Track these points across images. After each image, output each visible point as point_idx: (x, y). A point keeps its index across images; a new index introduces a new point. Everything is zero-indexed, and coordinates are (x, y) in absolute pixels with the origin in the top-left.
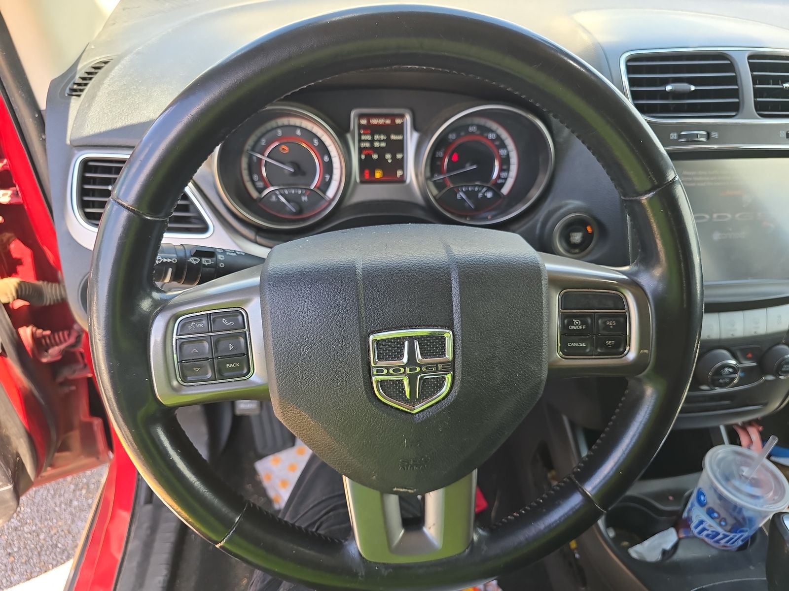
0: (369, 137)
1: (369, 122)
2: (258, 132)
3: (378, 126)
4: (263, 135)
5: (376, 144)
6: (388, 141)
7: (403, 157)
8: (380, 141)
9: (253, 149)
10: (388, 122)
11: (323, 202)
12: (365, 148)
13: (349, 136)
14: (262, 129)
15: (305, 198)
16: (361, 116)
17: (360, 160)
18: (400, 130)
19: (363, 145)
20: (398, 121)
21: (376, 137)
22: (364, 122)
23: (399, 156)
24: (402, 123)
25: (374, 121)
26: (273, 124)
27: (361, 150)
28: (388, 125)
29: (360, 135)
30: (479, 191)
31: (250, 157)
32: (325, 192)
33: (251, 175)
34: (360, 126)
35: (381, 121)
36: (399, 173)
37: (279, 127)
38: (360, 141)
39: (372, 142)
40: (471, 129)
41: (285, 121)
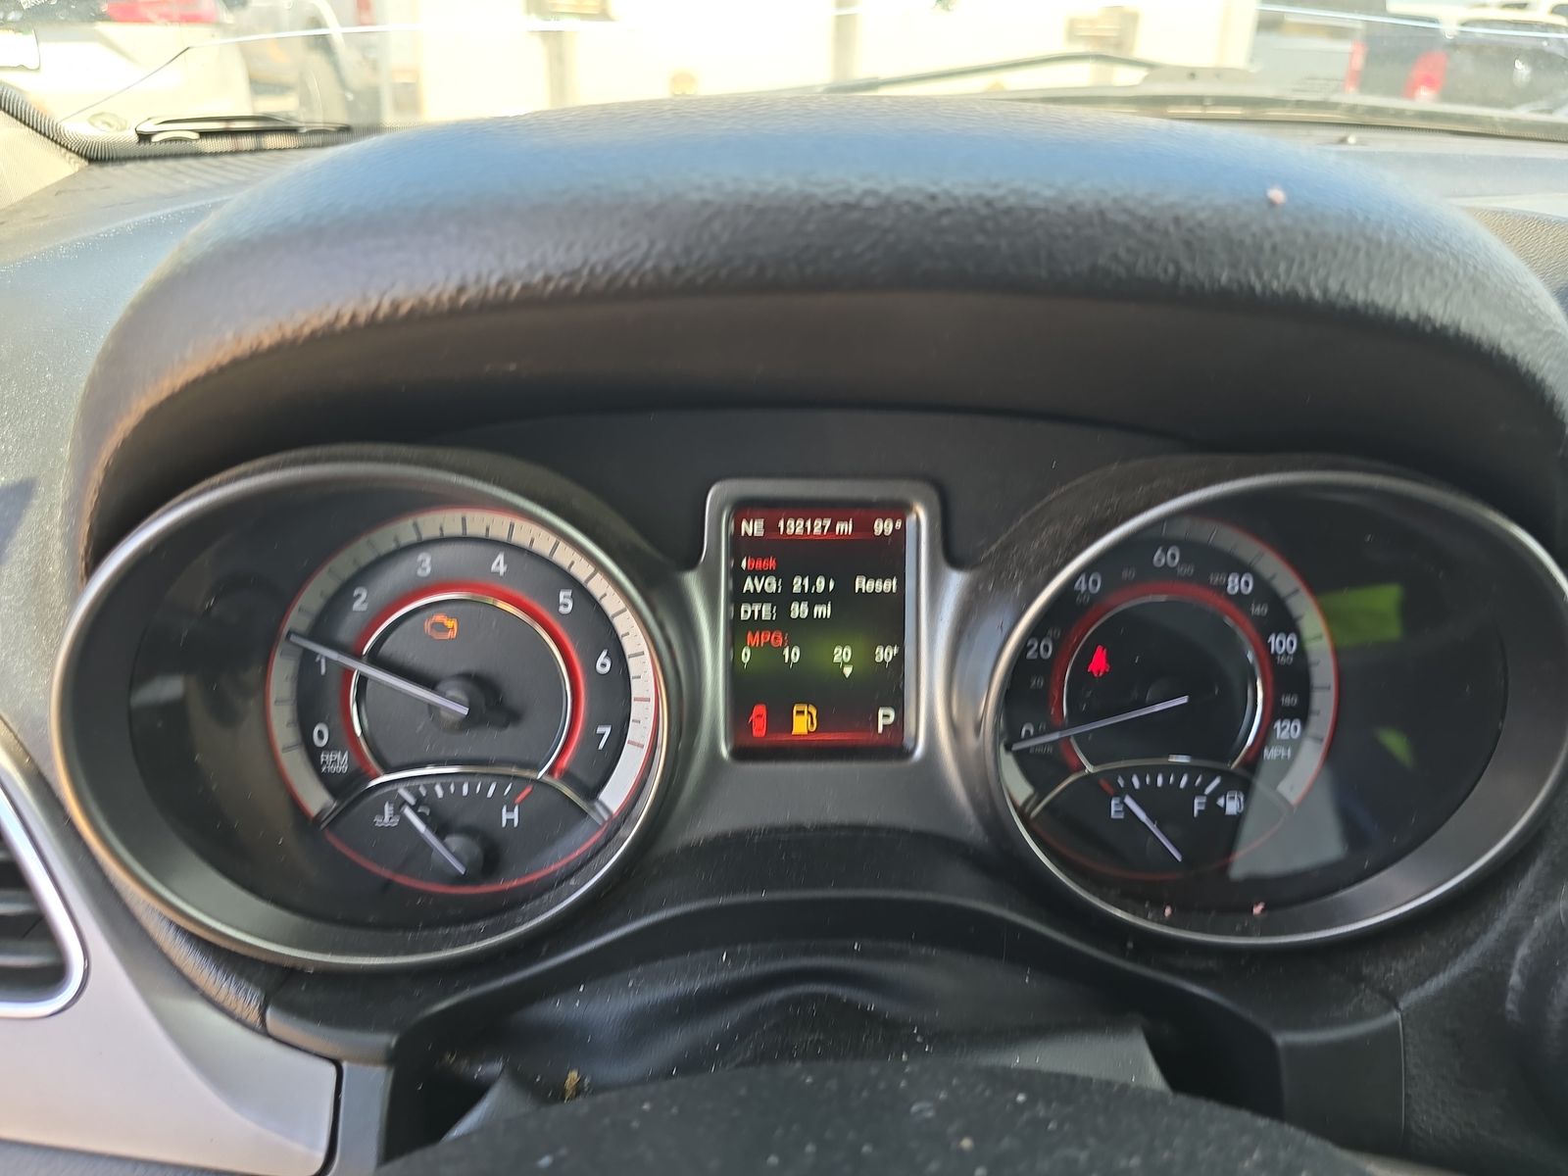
0: (771, 585)
1: (770, 527)
2: (343, 564)
3: (805, 542)
4: (364, 574)
5: (799, 610)
6: (843, 598)
7: (900, 658)
8: (813, 599)
9: (322, 629)
10: (844, 527)
11: (584, 827)
12: (756, 624)
13: (692, 582)
14: (362, 551)
15: (510, 816)
16: (743, 508)
17: (734, 669)
18: (889, 558)
19: (746, 611)
20: (883, 527)
21: (798, 584)
22: (753, 528)
23: (885, 654)
24: (899, 535)
25: (794, 527)
26: (404, 530)
27: (738, 631)
28: (844, 540)
29: (737, 576)
30: (1194, 791)
31: (308, 660)
32: (592, 792)
33: (305, 720)
34: (739, 545)
35: (820, 526)
36: (885, 717)
37: (423, 544)
38: (738, 597)
39: (782, 600)
40: (1159, 558)
41: (449, 521)
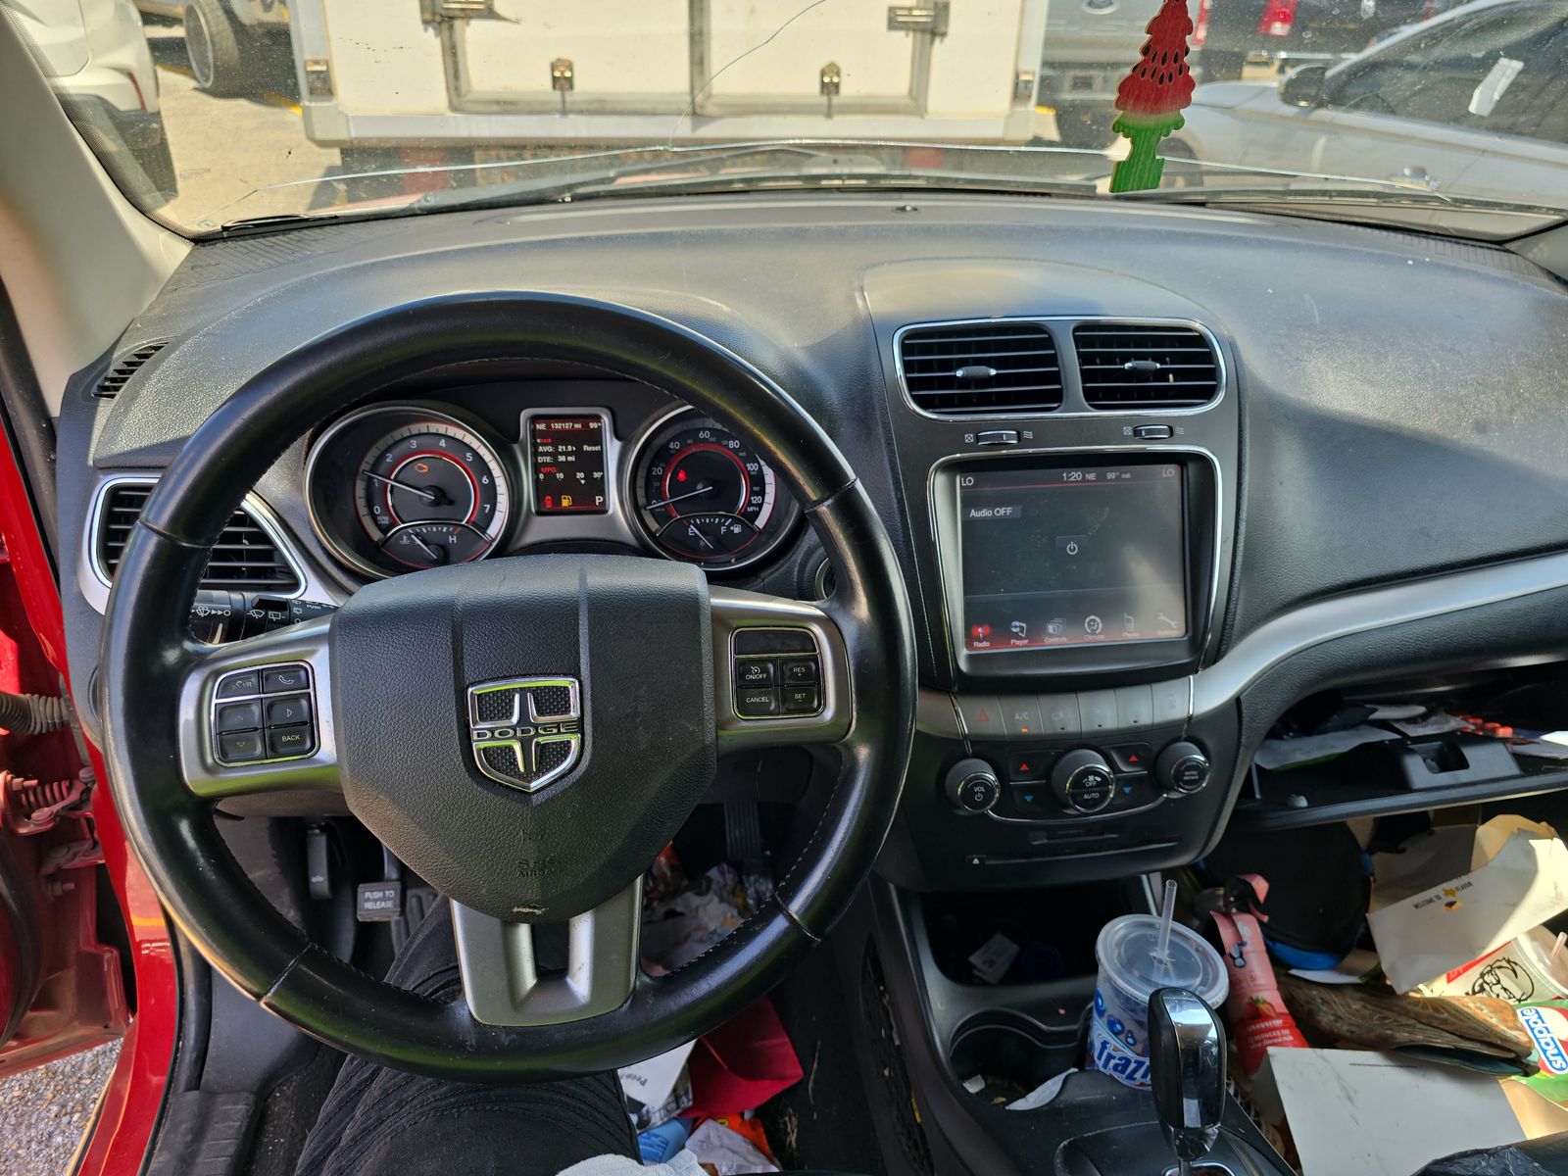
0: (550, 449)
1: (548, 426)
2: (382, 444)
3: (563, 431)
4: (389, 449)
5: (562, 458)
6: (579, 453)
7: (603, 476)
8: (567, 454)
9: (374, 469)
10: (578, 426)
11: (481, 543)
12: (545, 464)
13: (516, 447)
14: (389, 440)
15: (453, 539)
16: (535, 419)
17: (536, 481)
18: (596, 438)
19: (540, 459)
20: (593, 425)
21: (561, 448)
22: (541, 427)
23: (597, 475)
24: (600, 428)
25: (558, 426)
26: (404, 431)
27: (537, 468)
28: (578, 430)
29: (535, 445)
30: (721, 524)
31: (370, 480)
32: (484, 530)
33: (370, 505)
34: (534, 433)
35: (568, 426)
36: (598, 499)
37: (412, 436)
38: (536, 454)
39: (555, 454)
40: (701, 435)
41: (423, 427)
